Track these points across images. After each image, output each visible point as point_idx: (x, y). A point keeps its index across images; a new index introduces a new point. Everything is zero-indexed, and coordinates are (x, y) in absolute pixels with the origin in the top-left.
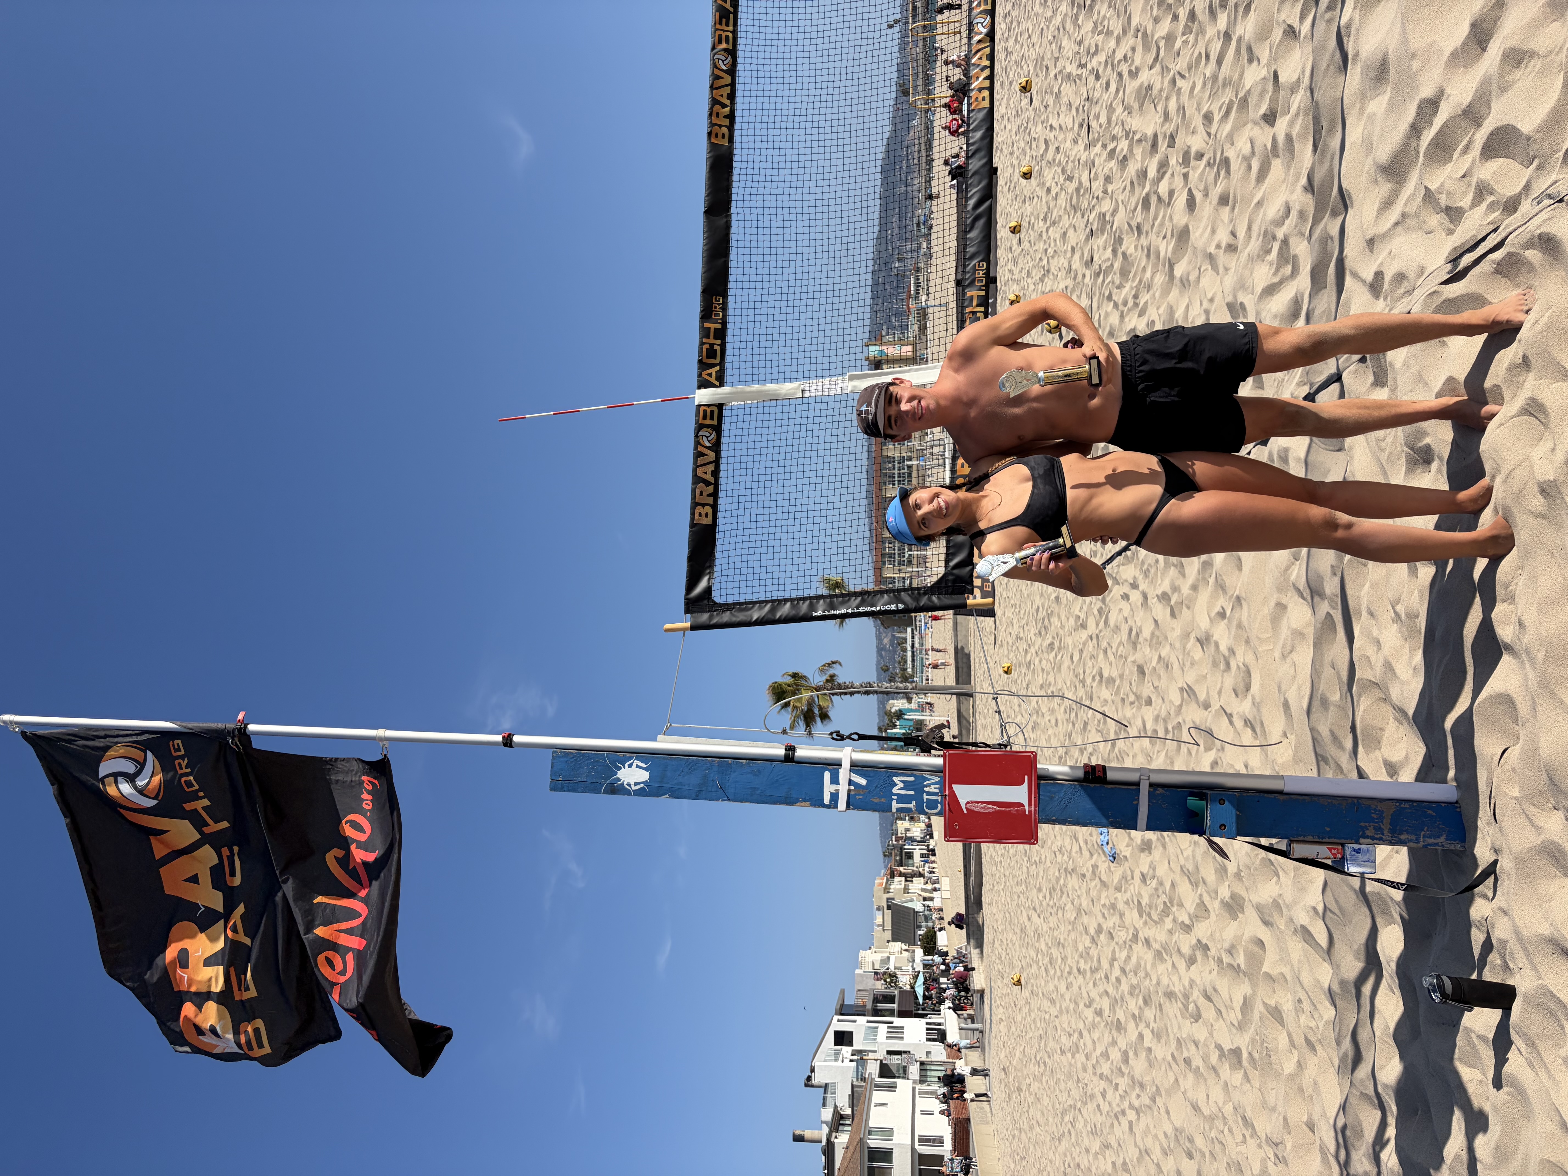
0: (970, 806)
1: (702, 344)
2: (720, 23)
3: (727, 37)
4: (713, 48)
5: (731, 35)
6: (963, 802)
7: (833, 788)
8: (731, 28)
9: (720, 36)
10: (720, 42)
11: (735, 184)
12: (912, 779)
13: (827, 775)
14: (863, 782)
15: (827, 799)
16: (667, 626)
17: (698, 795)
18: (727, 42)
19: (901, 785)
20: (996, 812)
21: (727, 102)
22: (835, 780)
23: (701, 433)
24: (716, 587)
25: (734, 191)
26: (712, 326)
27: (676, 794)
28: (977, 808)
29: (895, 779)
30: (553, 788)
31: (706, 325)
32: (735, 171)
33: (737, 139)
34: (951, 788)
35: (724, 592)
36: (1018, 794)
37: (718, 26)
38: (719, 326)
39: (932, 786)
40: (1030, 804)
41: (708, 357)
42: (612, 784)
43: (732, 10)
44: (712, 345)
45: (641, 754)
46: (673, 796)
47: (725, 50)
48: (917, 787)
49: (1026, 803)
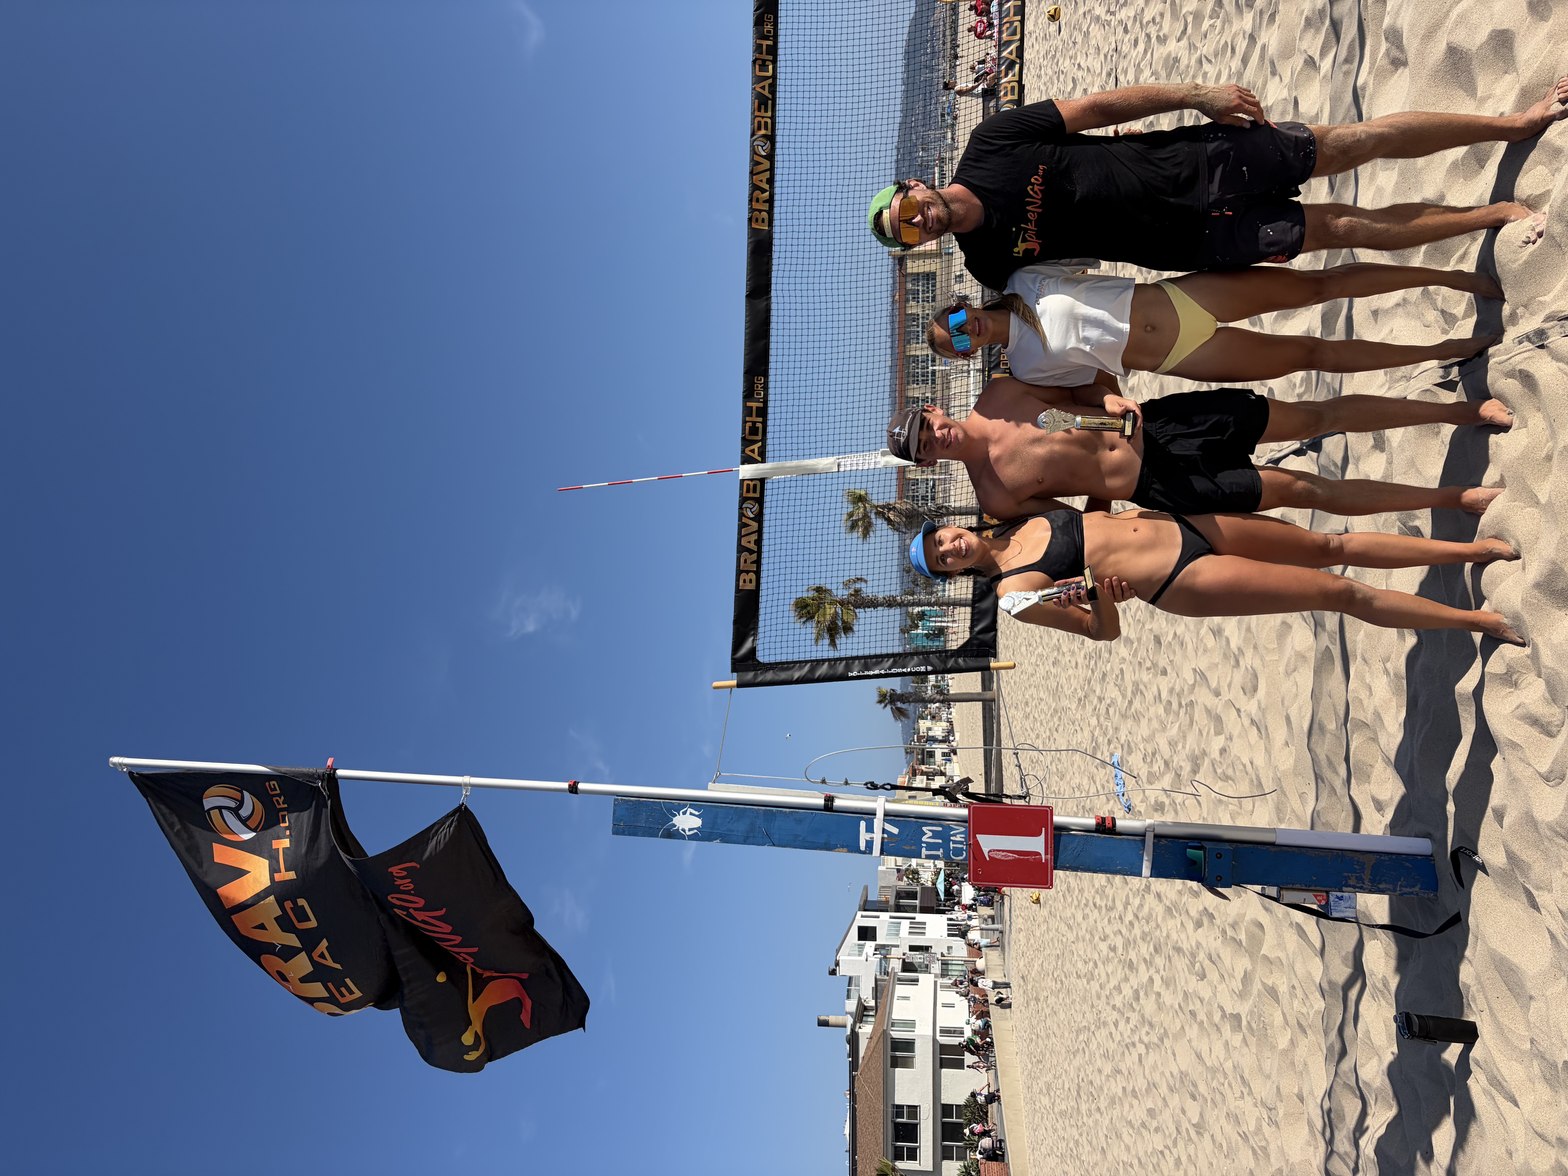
0: (993, 854)
1: (745, 422)
2: (759, 110)
3: (766, 123)
4: (753, 135)
5: (769, 121)
6: (985, 850)
7: (868, 836)
8: (769, 114)
9: (759, 122)
10: (759, 129)
11: (774, 268)
12: (940, 829)
13: (863, 824)
14: (895, 831)
15: (863, 846)
16: (716, 684)
17: (745, 841)
18: (766, 128)
19: (930, 834)
20: (1016, 859)
21: (767, 187)
22: (870, 829)
23: (744, 506)
24: (759, 648)
25: (774, 274)
26: (754, 405)
27: (726, 839)
28: (999, 856)
29: (924, 829)
30: (615, 832)
31: (749, 404)
32: (775, 255)
33: (776, 223)
34: (975, 837)
35: (767, 652)
36: (1036, 844)
37: (757, 113)
38: (761, 405)
39: (958, 836)
40: (1046, 854)
41: (750, 434)
42: (668, 830)
43: (770, 96)
44: (754, 423)
45: (694, 802)
46: (723, 841)
47: (764, 136)
48: (945, 836)
49: (1043, 853)
